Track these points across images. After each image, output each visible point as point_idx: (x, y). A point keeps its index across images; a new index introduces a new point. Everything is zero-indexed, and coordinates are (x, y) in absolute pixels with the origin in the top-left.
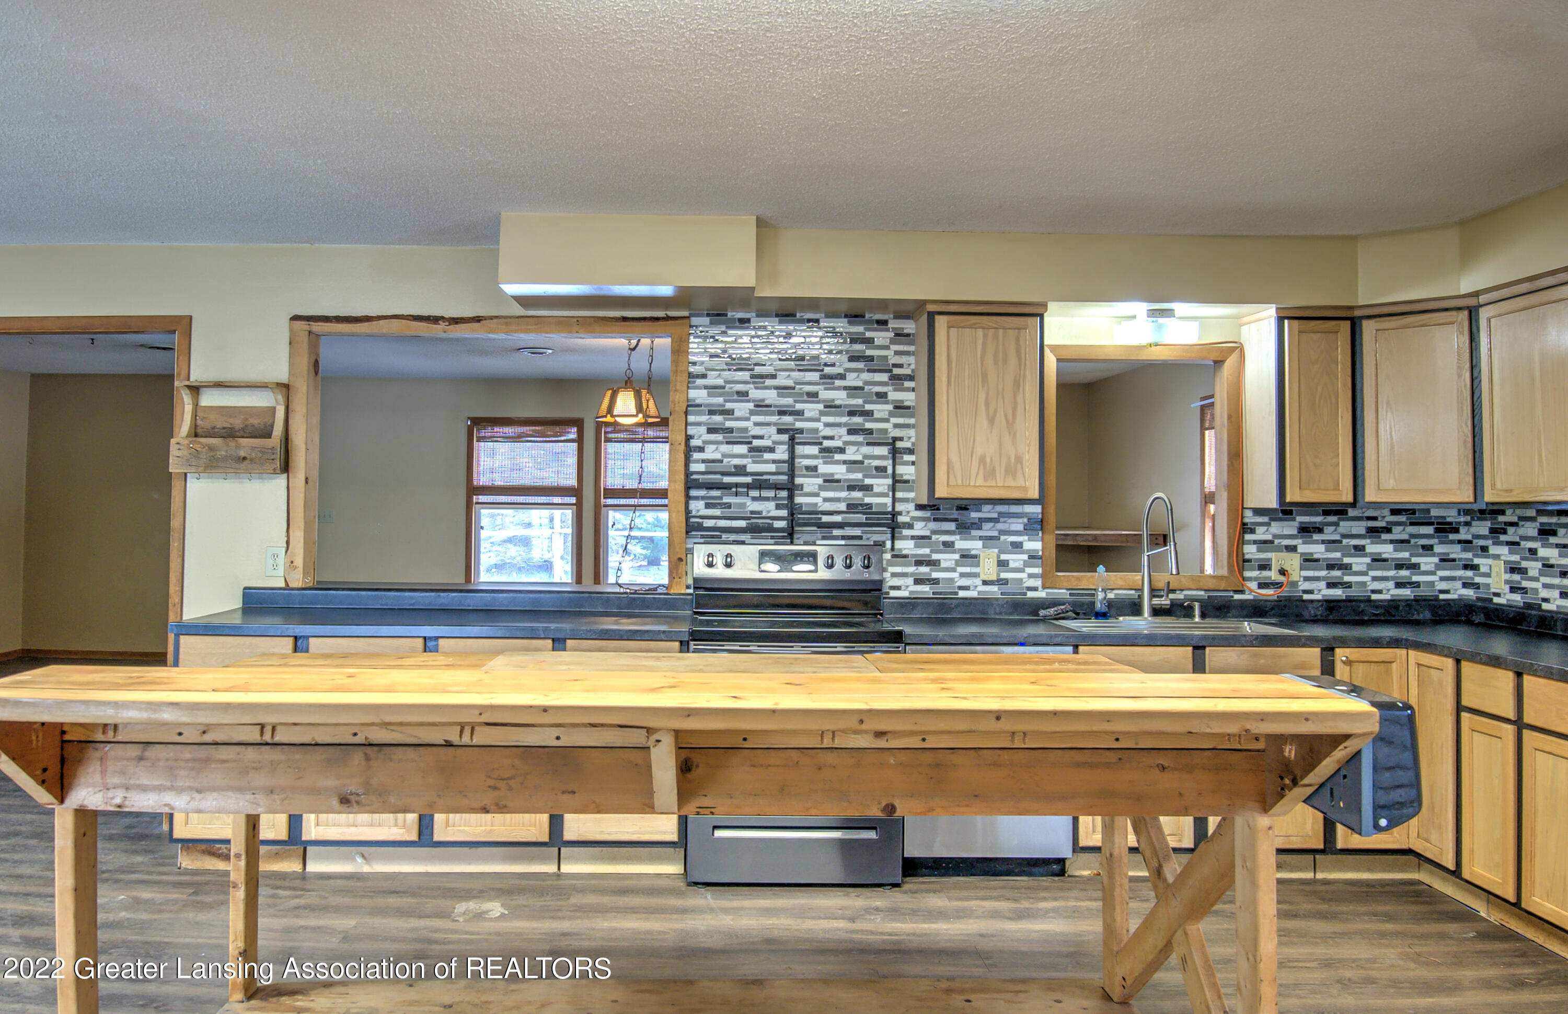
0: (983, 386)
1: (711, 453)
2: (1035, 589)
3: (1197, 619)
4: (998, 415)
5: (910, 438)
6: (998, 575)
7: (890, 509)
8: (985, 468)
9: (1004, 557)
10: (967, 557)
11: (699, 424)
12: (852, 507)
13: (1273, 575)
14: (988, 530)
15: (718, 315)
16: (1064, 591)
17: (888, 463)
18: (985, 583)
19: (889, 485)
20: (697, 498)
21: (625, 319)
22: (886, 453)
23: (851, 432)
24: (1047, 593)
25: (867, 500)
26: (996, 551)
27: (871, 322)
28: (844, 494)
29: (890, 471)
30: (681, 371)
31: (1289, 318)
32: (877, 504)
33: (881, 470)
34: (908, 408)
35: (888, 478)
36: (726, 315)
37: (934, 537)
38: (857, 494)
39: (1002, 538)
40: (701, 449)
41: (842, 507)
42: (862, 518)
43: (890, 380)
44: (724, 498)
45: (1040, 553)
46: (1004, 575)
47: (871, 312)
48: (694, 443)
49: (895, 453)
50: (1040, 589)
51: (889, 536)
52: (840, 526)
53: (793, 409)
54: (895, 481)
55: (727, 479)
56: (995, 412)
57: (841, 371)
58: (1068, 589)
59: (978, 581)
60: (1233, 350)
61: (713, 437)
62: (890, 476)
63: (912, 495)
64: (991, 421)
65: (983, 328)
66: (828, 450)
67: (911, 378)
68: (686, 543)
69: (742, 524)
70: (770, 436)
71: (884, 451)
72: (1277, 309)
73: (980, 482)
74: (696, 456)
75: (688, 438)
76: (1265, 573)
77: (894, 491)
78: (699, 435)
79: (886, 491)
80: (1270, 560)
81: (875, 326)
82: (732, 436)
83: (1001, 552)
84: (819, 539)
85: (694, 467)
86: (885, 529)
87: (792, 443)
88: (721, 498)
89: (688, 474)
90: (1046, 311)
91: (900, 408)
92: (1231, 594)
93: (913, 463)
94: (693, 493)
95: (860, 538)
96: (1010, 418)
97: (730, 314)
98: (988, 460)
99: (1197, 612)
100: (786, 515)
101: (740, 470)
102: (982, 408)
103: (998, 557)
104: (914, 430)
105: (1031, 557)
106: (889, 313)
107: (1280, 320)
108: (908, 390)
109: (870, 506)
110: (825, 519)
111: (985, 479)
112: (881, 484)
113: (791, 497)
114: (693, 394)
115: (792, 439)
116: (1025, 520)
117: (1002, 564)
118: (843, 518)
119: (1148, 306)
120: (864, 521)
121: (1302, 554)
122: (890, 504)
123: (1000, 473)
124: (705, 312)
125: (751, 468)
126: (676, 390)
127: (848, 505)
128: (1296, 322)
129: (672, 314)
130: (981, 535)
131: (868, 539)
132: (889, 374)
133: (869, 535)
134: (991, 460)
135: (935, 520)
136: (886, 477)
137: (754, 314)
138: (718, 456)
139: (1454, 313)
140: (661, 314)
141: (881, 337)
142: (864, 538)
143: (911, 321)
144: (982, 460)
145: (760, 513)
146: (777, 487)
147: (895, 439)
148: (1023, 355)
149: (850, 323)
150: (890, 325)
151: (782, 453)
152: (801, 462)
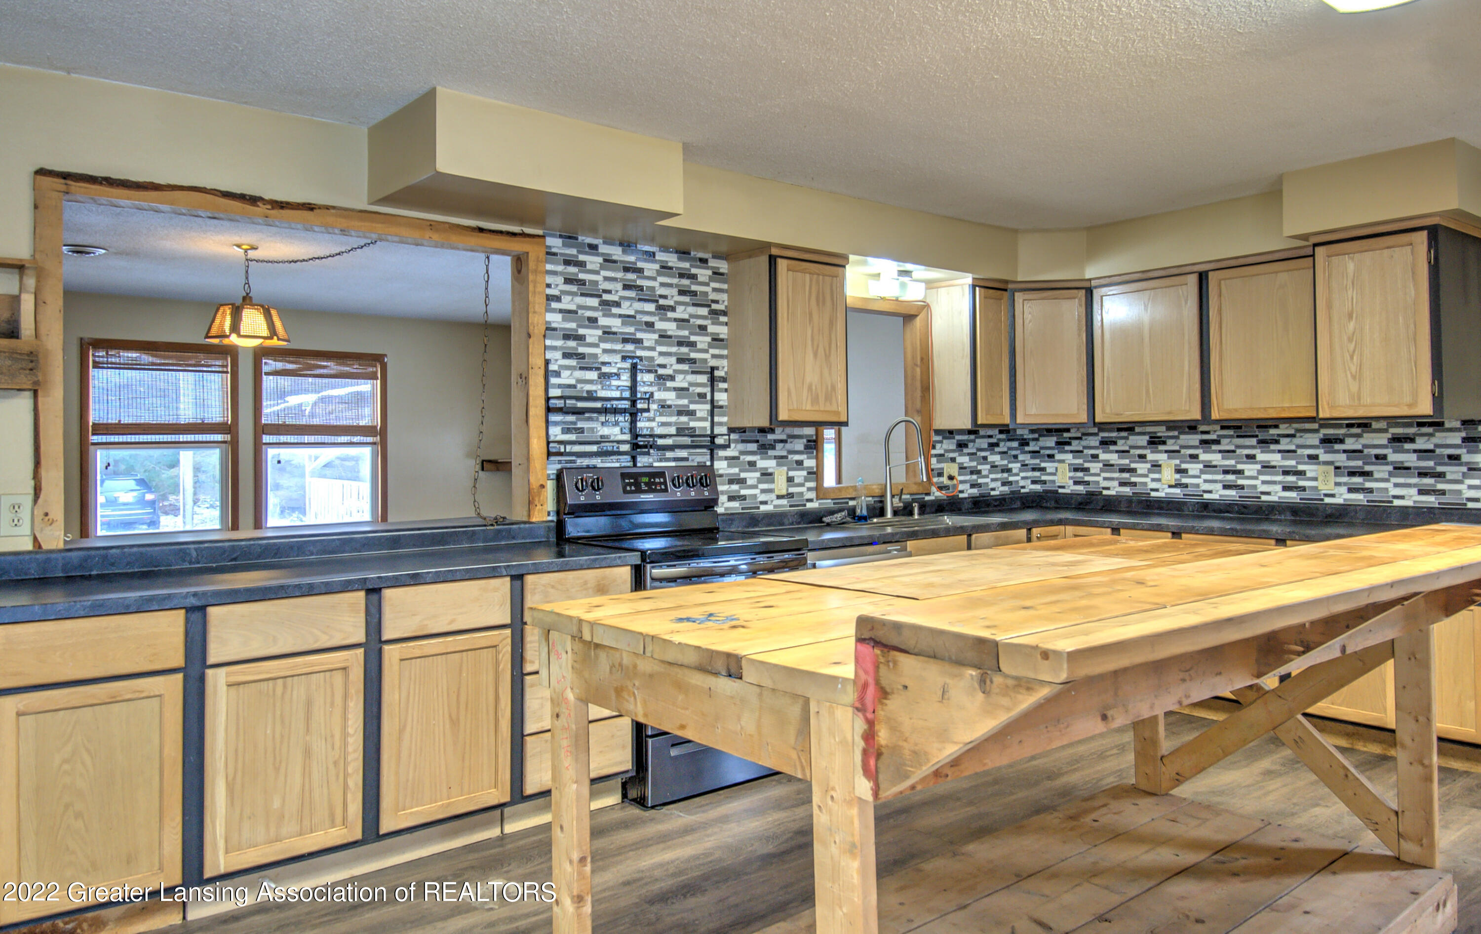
0: (810, 324)
1: (567, 378)
2: (811, 500)
3: (916, 517)
4: (819, 351)
5: (723, 367)
6: (787, 490)
7: (709, 432)
8: (812, 395)
9: (791, 474)
10: (767, 475)
11: (554, 348)
12: (681, 431)
13: (944, 480)
14: (780, 450)
15: (570, 237)
16: (830, 501)
17: (707, 390)
18: (779, 497)
19: (708, 410)
20: (556, 424)
21: (481, 230)
22: (706, 381)
23: (680, 361)
24: (820, 504)
25: (692, 424)
26: (785, 468)
27: (694, 259)
28: (673, 419)
29: (709, 397)
30: (539, 293)
31: (980, 286)
32: (699, 428)
33: (702, 396)
34: (722, 340)
35: (707, 403)
36: (577, 239)
37: (742, 457)
38: (684, 419)
39: (790, 457)
40: (557, 374)
41: (673, 430)
42: (687, 440)
43: (709, 314)
44: (579, 423)
45: (815, 470)
46: (791, 490)
47: (695, 250)
48: (553, 367)
49: (713, 380)
50: (815, 500)
51: (709, 457)
52: (671, 448)
53: (634, 337)
54: (713, 407)
55: (580, 404)
56: (818, 346)
57: (671, 303)
58: (832, 499)
59: (773, 496)
60: (923, 307)
61: (567, 362)
62: (709, 402)
63: (725, 419)
64: (815, 354)
65: (810, 273)
66: (660, 377)
67: (724, 313)
68: (546, 469)
69: (594, 448)
70: (616, 364)
71: (703, 379)
72: (974, 279)
73: (809, 407)
74: (553, 380)
75: (547, 362)
76: (941, 479)
77: (712, 415)
78: (557, 360)
79: (706, 416)
80: (943, 469)
81: (699, 263)
82: (584, 362)
83: (789, 470)
84: (655, 462)
85: (554, 392)
86: (705, 450)
87: (634, 369)
88: (575, 423)
89: (548, 399)
90: (848, 263)
91: (717, 340)
92: (923, 496)
93: (726, 390)
94: (553, 418)
95: (686, 459)
96: (827, 352)
97: (580, 238)
98: (814, 388)
99: (916, 511)
100: (629, 439)
101: (591, 397)
102: (809, 342)
103: (787, 474)
104: (726, 360)
105: (809, 473)
106: (709, 253)
107: (974, 287)
108: (722, 324)
109: (694, 429)
110: (660, 442)
111: (812, 405)
112: (702, 409)
113: (633, 422)
114: (551, 317)
115: (634, 367)
116: (805, 441)
117: (790, 480)
118: (674, 441)
119: (899, 266)
120: (690, 443)
121: (959, 464)
122: (709, 428)
123: (822, 399)
124: (558, 233)
125: (602, 394)
126: (535, 312)
127: (678, 429)
128: (983, 290)
129: (528, 230)
130: (777, 454)
131: (693, 460)
132: (709, 309)
133: (694, 457)
134: (816, 388)
135: (743, 441)
136: (706, 403)
137: (601, 241)
138: (572, 382)
139: (1076, 291)
140: (516, 229)
141: (703, 274)
142: (690, 459)
143: (725, 262)
144: (810, 388)
145: (608, 437)
146: (623, 411)
147: (713, 369)
148: (835, 299)
149: (680, 259)
150: (710, 264)
151: (625, 380)
152: (641, 389)
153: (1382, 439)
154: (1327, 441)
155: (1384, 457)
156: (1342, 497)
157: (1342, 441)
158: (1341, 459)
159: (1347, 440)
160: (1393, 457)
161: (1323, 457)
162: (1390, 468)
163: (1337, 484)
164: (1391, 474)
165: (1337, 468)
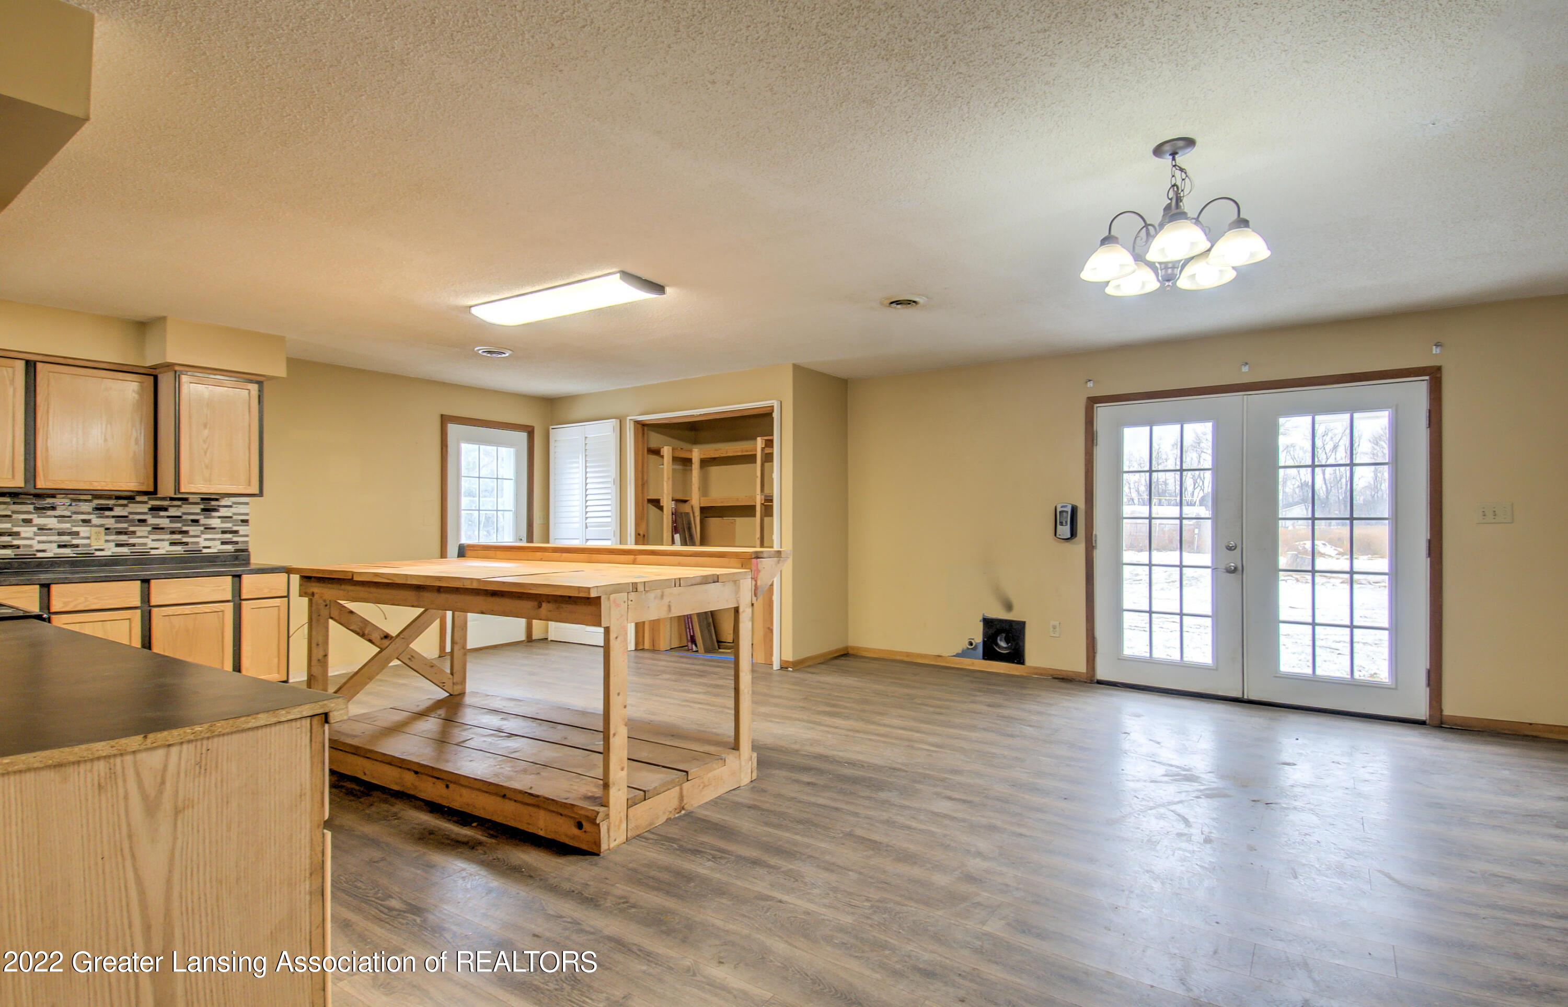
153: (144, 508)
154: (100, 509)
155: (144, 521)
156: (110, 550)
157: (111, 509)
158: (111, 523)
159: (116, 509)
160: (152, 521)
161: (96, 521)
162: (149, 529)
163: (107, 541)
164: (150, 532)
165: (107, 529)
